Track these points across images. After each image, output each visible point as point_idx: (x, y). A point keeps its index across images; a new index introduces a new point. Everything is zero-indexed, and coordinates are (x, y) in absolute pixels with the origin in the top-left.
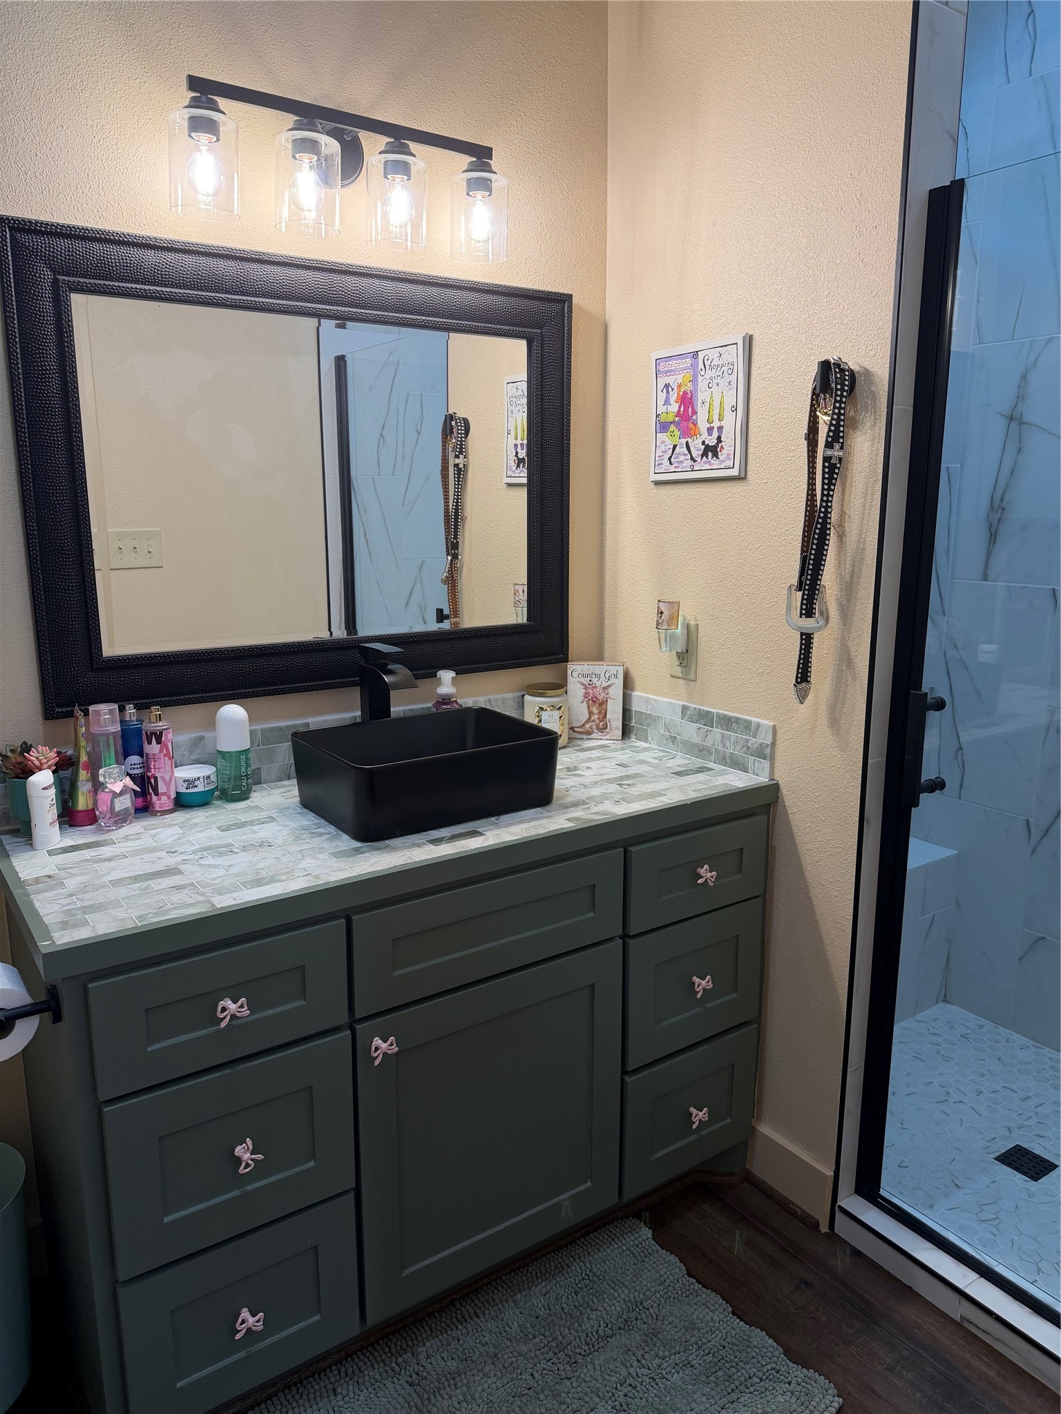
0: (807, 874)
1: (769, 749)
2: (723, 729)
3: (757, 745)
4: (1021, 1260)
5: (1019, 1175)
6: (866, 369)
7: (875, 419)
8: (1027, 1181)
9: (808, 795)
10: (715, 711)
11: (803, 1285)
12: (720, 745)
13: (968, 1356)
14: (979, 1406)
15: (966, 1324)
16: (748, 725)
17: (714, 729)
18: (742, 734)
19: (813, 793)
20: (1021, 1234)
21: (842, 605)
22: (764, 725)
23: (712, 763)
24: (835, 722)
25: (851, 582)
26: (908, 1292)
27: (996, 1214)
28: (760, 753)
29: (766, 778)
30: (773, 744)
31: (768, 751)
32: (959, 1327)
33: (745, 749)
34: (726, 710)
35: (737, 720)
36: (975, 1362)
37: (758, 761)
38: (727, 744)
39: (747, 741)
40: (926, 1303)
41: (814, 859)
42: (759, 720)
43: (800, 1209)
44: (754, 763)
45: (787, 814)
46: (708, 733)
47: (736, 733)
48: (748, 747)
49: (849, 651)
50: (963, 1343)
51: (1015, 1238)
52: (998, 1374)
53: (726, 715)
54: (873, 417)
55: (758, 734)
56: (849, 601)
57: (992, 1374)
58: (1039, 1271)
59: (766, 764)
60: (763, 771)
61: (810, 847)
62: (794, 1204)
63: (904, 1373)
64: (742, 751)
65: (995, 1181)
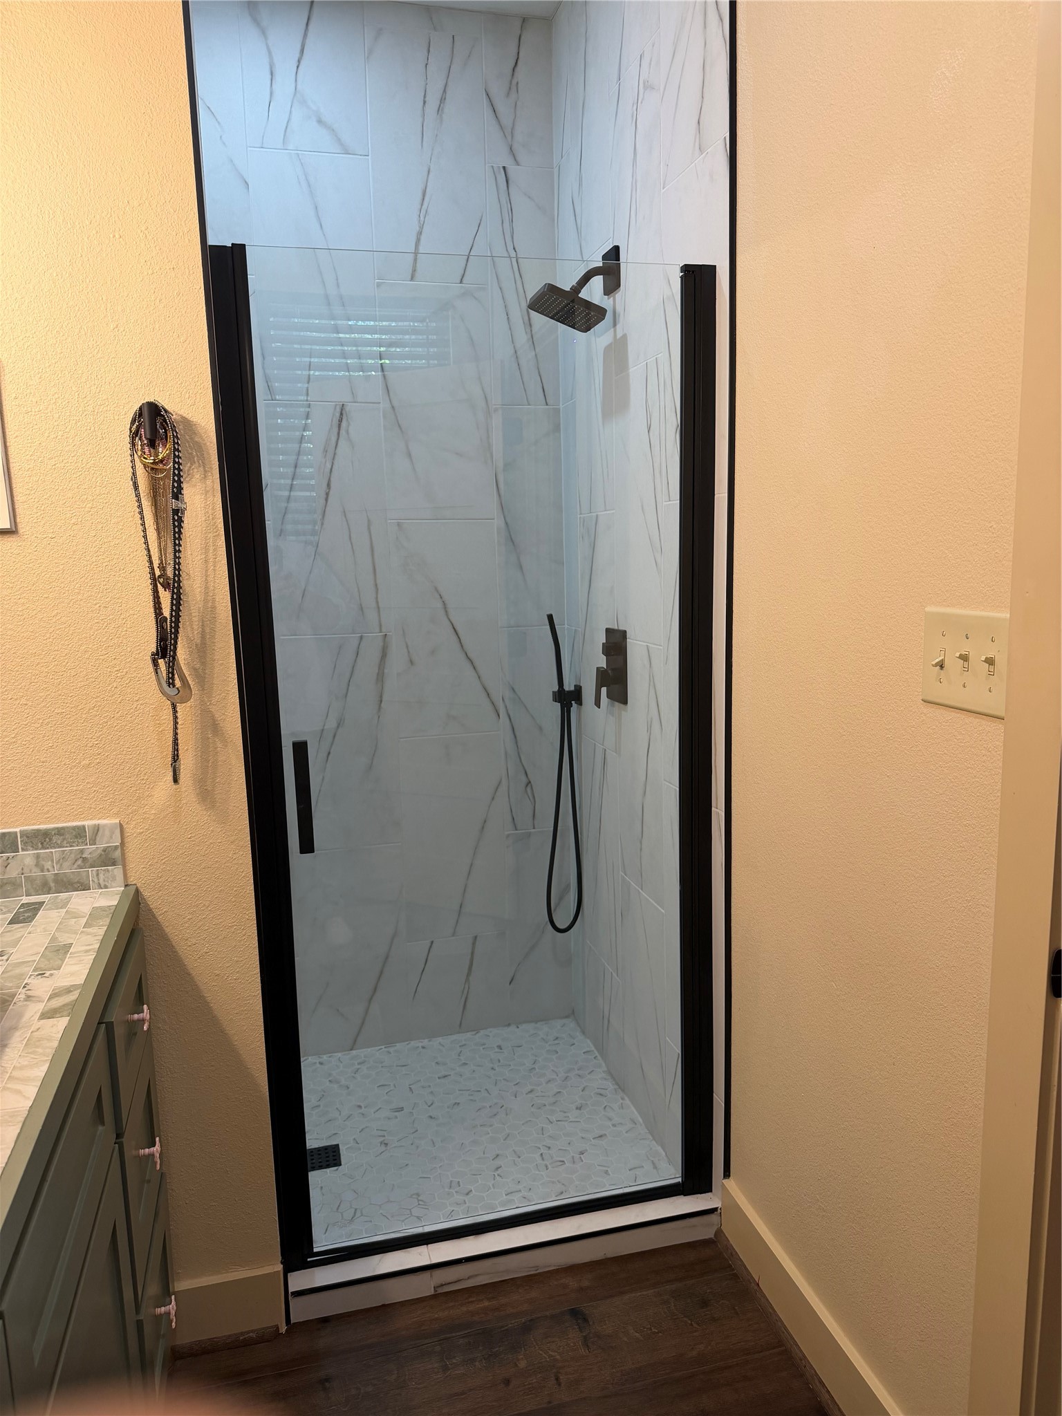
0: (193, 973)
1: (119, 850)
2: (36, 849)
3: (99, 851)
4: (403, 1221)
5: (328, 1170)
6: (182, 417)
7: (205, 471)
8: (337, 1170)
9: (182, 886)
10: (17, 830)
11: (326, 1384)
12: (35, 869)
13: (464, 1309)
14: (507, 1330)
15: (440, 1291)
16: (79, 833)
17: (21, 853)
18: (71, 846)
19: (189, 881)
20: (380, 1206)
21: (195, 670)
22: (105, 825)
23: (24, 898)
24: (206, 794)
25: (203, 643)
26: (384, 1311)
27: (351, 1207)
28: (107, 859)
29: (121, 887)
30: (123, 843)
31: (118, 853)
32: (438, 1297)
33: (79, 862)
34: (33, 825)
35: (60, 832)
36: (472, 1308)
37: (105, 870)
38: (48, 865)
39: (82, 851)
40: (403, 1304)
41: (202, 952)
42: (96, 822)
43: (252, 1331)
44: (98, 875)
45: (155, 918)
46: (9, 861)
47: (61, 847)
48: (85, 860)
49: (213, 716)
50: (451, 1304)
51: (381, 1211)
52: (489, 1299)
53: (38, 830)
54: (202, 469)
55: (98, 839)
56: (203, 664)
57: (486, 1303)
58: (419, 1218)
59: (117, 871)
60: (114, 878)
61: (194, 941)
62: (242, 1334)
63: (454, 1361)
64: (75, 866)
65: (322, 1188)
